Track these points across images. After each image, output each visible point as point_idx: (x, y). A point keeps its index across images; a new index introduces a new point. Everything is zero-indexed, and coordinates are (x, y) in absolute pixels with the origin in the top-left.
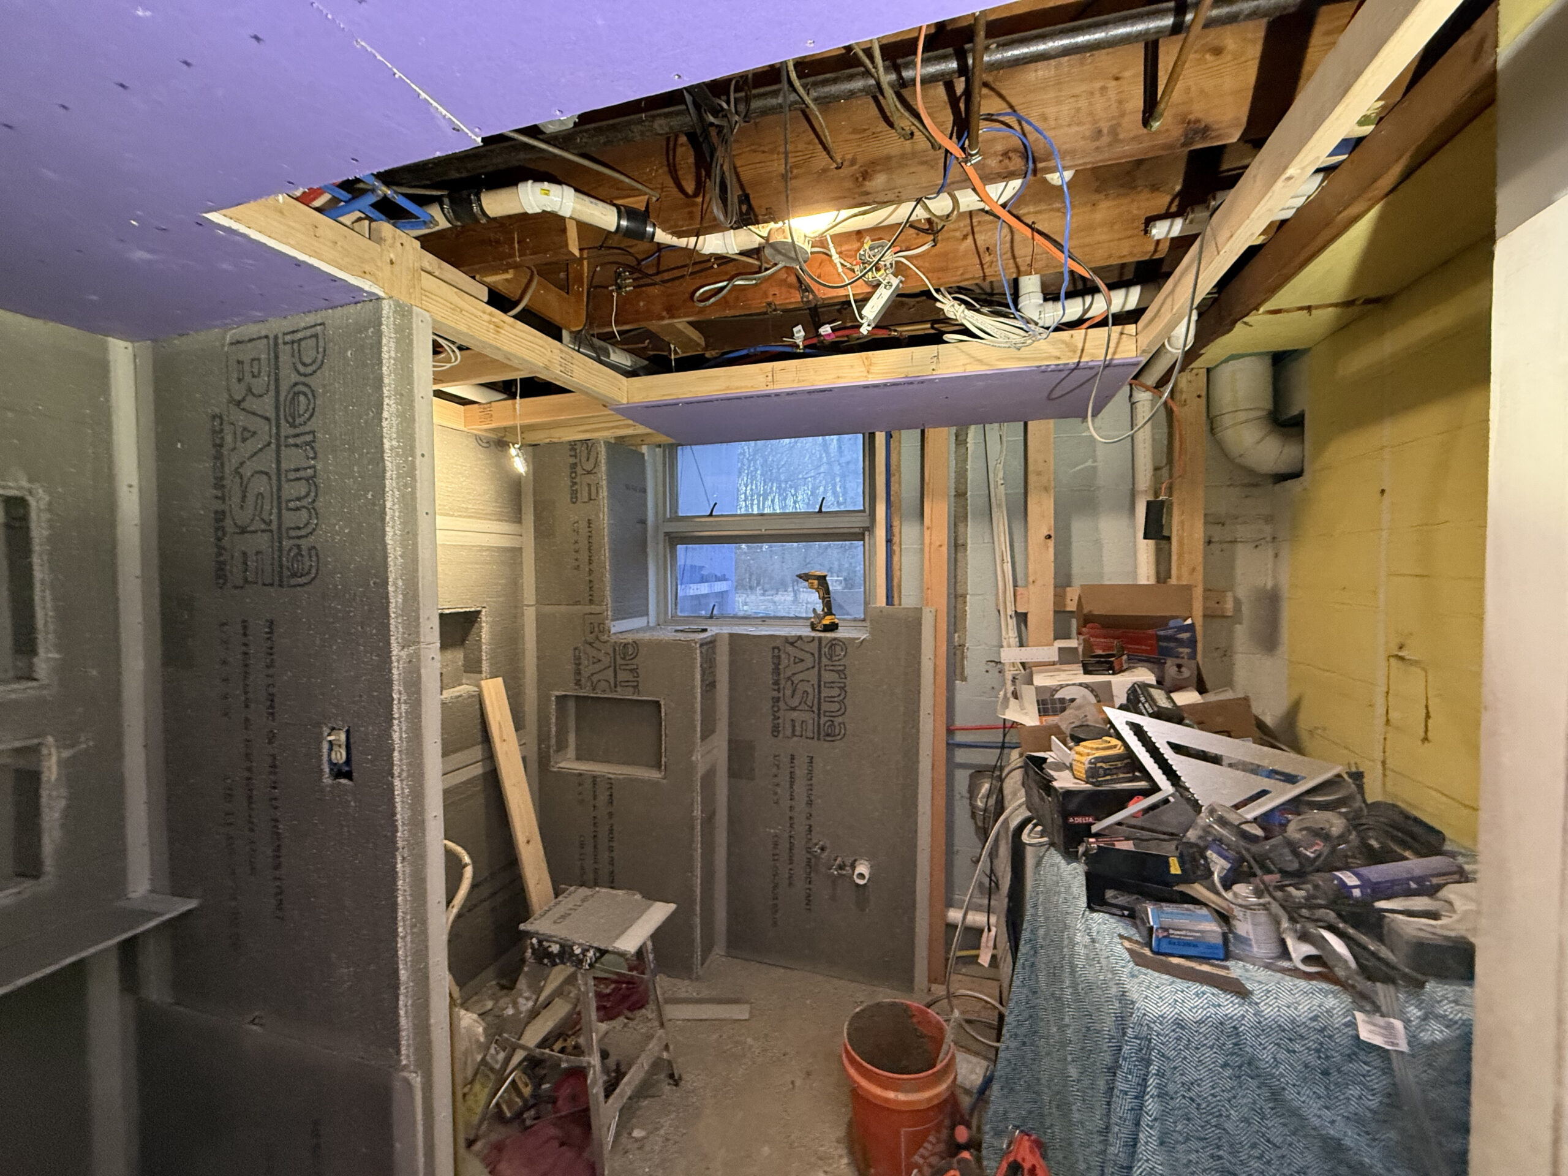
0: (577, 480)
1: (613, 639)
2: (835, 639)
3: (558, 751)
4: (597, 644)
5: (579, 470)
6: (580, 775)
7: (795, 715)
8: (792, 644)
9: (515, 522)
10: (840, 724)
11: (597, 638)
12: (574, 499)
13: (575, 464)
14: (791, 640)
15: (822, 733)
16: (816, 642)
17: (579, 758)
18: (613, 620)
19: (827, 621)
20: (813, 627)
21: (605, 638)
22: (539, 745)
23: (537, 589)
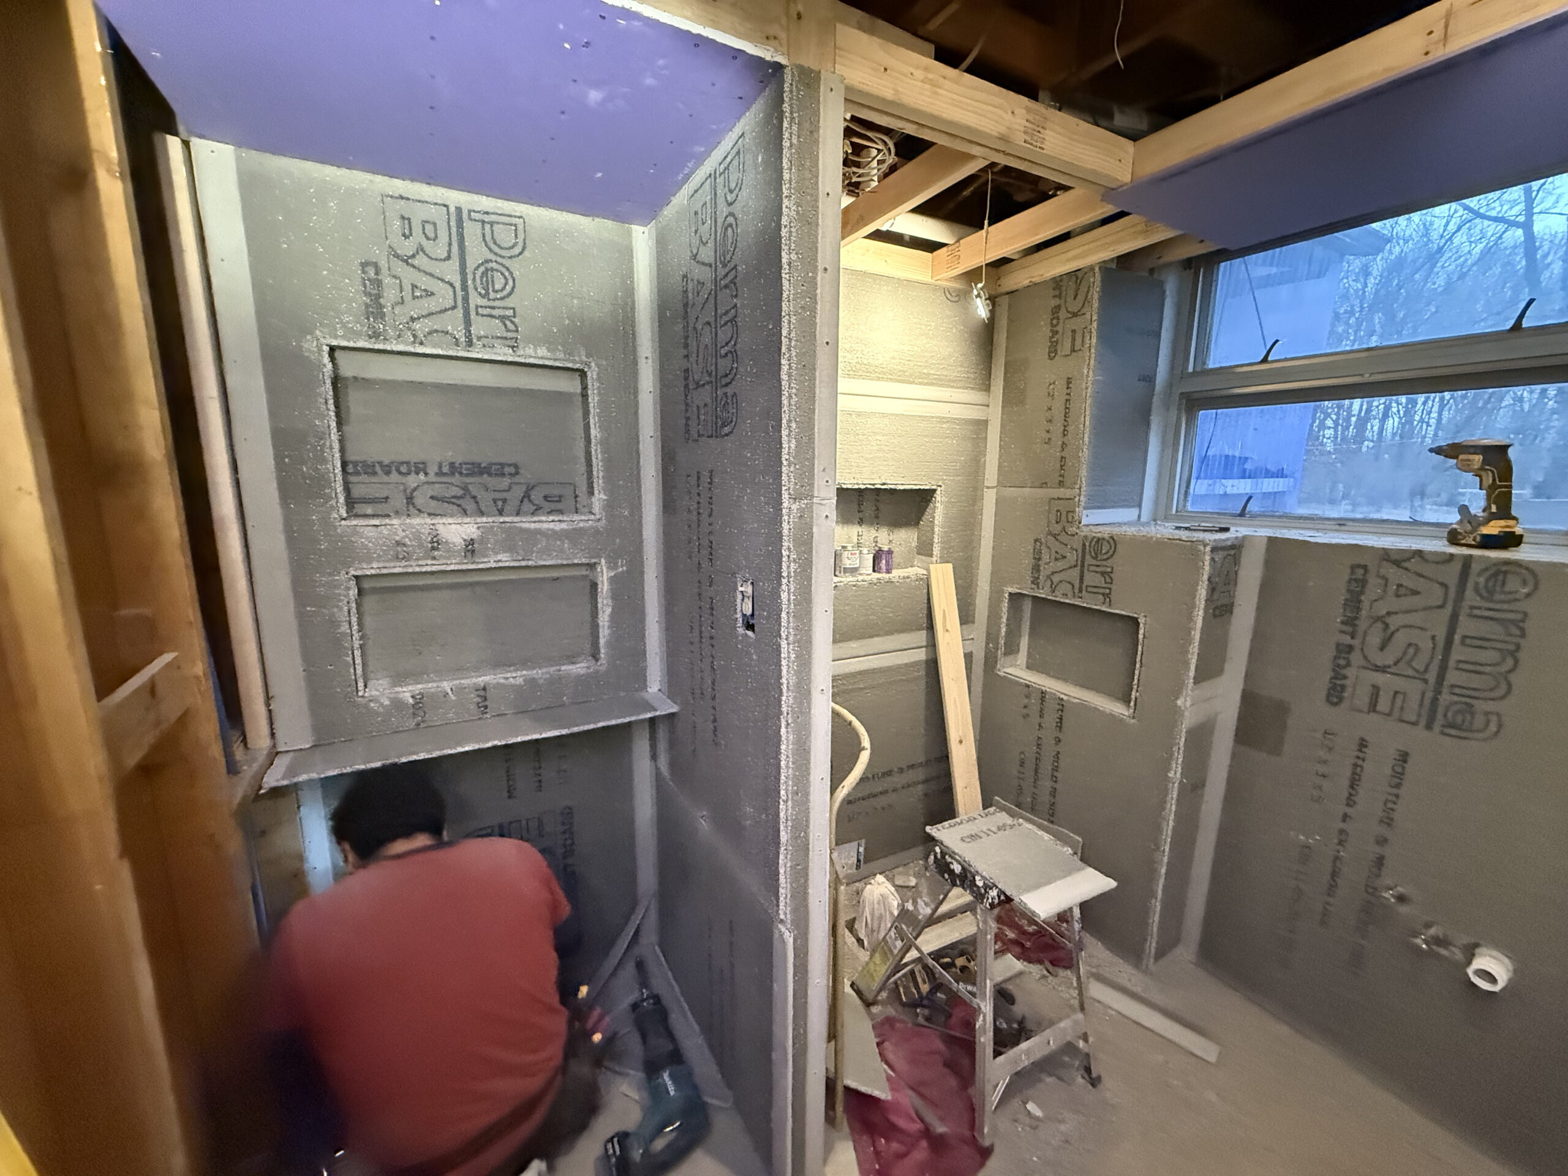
0: (1059, 328)
1: (1085, 532)
2: (1507, 562)
3: (1005, 654)
4: (1063, 538)
5: (1063, 314)
6: (1028, 686)
7: (1380, 678)
8: (1397, 563)
9: (981, 390)
10: (1487, 714)
11: (1064, 528)
12: (1053, 353)
13: (1058, 307)
14: (1394, 557)
15: (1440, 719)
16: (1457, 567)
17: (1029, 667)
18: (1085, 508)
19: (1494, 528)
20: (1454, 538)
21: (1072, 530)
22: (987, 644)
23: (1000, 467)
